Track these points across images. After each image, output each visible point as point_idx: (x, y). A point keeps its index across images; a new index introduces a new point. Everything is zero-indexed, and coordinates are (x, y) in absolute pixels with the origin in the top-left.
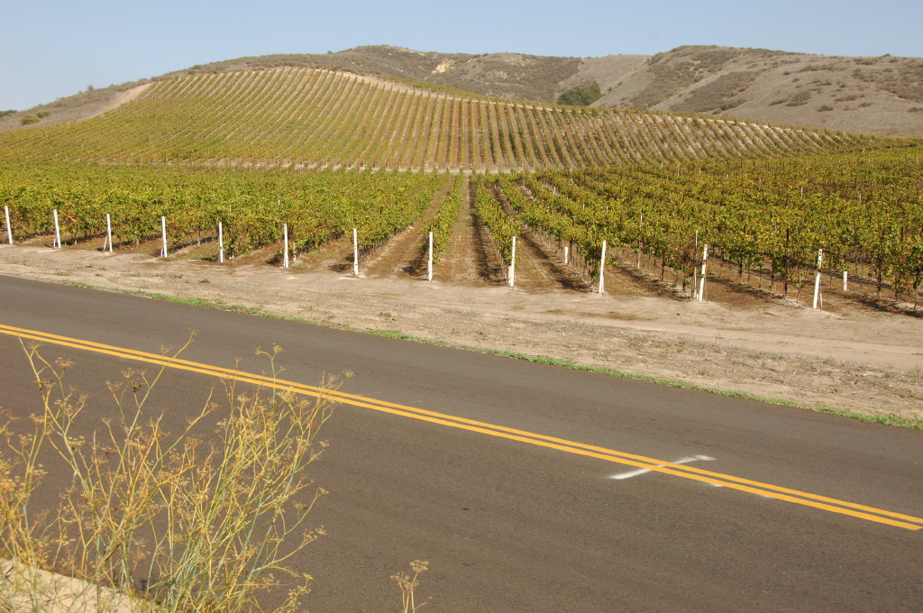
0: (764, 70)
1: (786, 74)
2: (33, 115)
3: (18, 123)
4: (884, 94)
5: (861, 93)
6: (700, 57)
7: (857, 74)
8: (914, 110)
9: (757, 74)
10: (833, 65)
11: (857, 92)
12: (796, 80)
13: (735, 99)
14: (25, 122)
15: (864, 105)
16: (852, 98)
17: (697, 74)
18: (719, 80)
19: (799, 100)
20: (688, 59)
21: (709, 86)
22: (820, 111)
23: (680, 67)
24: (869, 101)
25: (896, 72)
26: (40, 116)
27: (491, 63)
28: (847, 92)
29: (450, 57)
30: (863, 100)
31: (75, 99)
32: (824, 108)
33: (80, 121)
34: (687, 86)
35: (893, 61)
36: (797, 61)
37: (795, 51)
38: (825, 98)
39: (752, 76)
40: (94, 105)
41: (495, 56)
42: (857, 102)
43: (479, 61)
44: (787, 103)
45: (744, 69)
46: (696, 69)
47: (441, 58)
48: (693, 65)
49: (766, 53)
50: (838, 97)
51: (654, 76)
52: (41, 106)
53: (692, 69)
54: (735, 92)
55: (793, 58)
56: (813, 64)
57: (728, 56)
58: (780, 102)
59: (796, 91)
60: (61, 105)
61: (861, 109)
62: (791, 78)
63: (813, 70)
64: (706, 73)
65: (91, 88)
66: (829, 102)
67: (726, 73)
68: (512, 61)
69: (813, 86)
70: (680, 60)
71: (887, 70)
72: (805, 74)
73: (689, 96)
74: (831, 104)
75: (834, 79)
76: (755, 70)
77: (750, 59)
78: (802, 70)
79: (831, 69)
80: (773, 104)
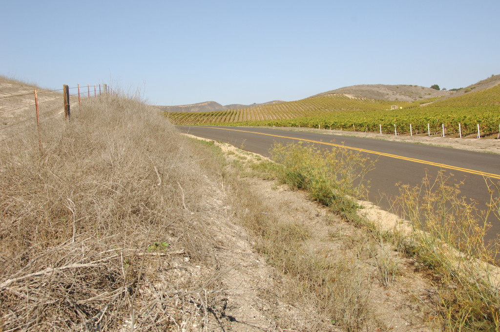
2: (469, 89)
3: (463, 92)
14: (466, 92)
26: (472, 89)
31: (486, 80)
33: (487, 89)
40: (494, 82)
52: (472, 85)
60: (480, 83)
65: (493, 76)
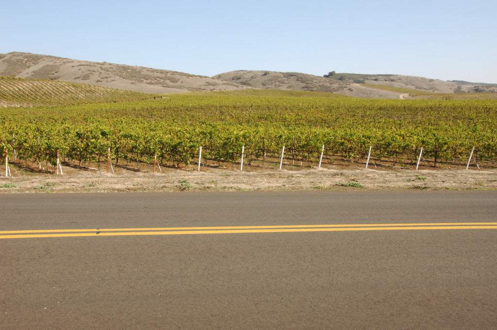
0: (61, 65)
4: (117, 77)
5: (109, 76)
6: (27, 57)
7: (102, 69)
8: (132, 83)
9: (59, 65)
10: (89, 64)
11: (107, 76)
12: (80, 69)
13: (56, 75)
15: (113, 80)
16: (107, 78)
17: (27, 64)
18: (42, 67)
19: (86, 77)
20: (21, 57)
21: (40, 70)
22: (97, 82)
23: (18, 61)
24: (114, 79)
25: (114, 69)
28: (103, 75)
30: (112, 79)
32: (98, 81)
34: (25, 69)
35: (110, 64)
36: (73, 62)
37: (67, 58)
38: (96, 77)
39: (58, 67)
42: (109, 79)
44: (81, 78)
45: (51, 63)
46: (26, 62)
48: (24, 60)
49: (59, 58)
50: (101, 77)
51: (8, 64)
53: (24, 62)
54: (53, 73)
55: (69, 61)
56: (82, 63)
57: (39, 58)
58: (78, 78)
59: (83, 74)
61: (112, 82)
62: (76, 69)
63: (83, 66)
64: (31, 64)
66: (99, 79)
67: (45, 65)
69: (89, 72)
70: (18, 58)
71: (111, 68)
72: (82, 67)
73: (33, 74)
74: (101, 80)
75: (95, 70)
76: (57, 64)
77: (51, 60)
78: (78, 66)
79: (90, 66)
80: (75, 78)
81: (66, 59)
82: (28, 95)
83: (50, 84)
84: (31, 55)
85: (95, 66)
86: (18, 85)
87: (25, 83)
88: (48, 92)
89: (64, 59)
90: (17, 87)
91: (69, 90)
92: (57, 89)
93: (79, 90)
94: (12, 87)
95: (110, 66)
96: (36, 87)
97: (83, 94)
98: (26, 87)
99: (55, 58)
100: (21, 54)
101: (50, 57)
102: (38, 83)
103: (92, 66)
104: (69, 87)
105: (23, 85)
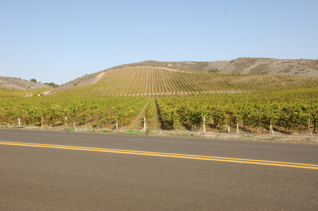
0: (270, 63)
1: (278, 64)
4: (311, 69)
6: (247, 60)
7: (299, 64)
9: (268, 64)
11: (303, 68)
12: (283, 66)
13: (266, 70)
14: (75, 85)
15: (308, 72)
16: (303, 70)
18: (257, 66)
19: (287, 71)
20: (244, 61)
21: (256, 68)
22: (295, 74)
23: (242, 63)
26: (78, 83)
27: (184, 64)
29: (171, 63)
30: (306, 70)
34: (246, 68)
36: (278, 61)
38: (295, 70)
41: (184, 62)
43: (180, 63)
44: (284, 72)
45: (263, 63)
46: (247, 64)
47: (168, 63)
48: (246, 62)
49: (268, 59)
50: (299, 69)
51: (236, 66)
53: (246, 64)
54: (264, 69)
56: (285, 61)
57: (255, 60)
58: (281, 72)
59: (285, 69)
64: (250, 64)
67: (259, 64)
68: (189, 63)
69: (289, 67)
70: (242, 61)
71: (306, 63)
72: (284, 64)
73: (251, 71)
74: (298, 72)
75: (293, 65)
76: (267, 63)
77: (263, 60)
78: (282, 63)
79: (290, 62)
80: (279, 72)
81: (273, 59)
82: (247, 85)
83: (262, 77)
84: (250, 58)
85: (294, 62)
86: (242, 79)
87: (246, 77)
88: (260, 82)
89: (271, 59)
90: (241, 80)
91: (274, 80)
92: (267, 80)
93: (282, 80)
94: (238, 80)
95: (306, 61)
96: (253, 79)
97: (285, 83)
98: (247, 79)
99: (266, 59)
100: (244, 59)
101: (262, 59)
102: (254, 77)
103: (292, 63)
104: (274, 78)
105: (245, 78)
